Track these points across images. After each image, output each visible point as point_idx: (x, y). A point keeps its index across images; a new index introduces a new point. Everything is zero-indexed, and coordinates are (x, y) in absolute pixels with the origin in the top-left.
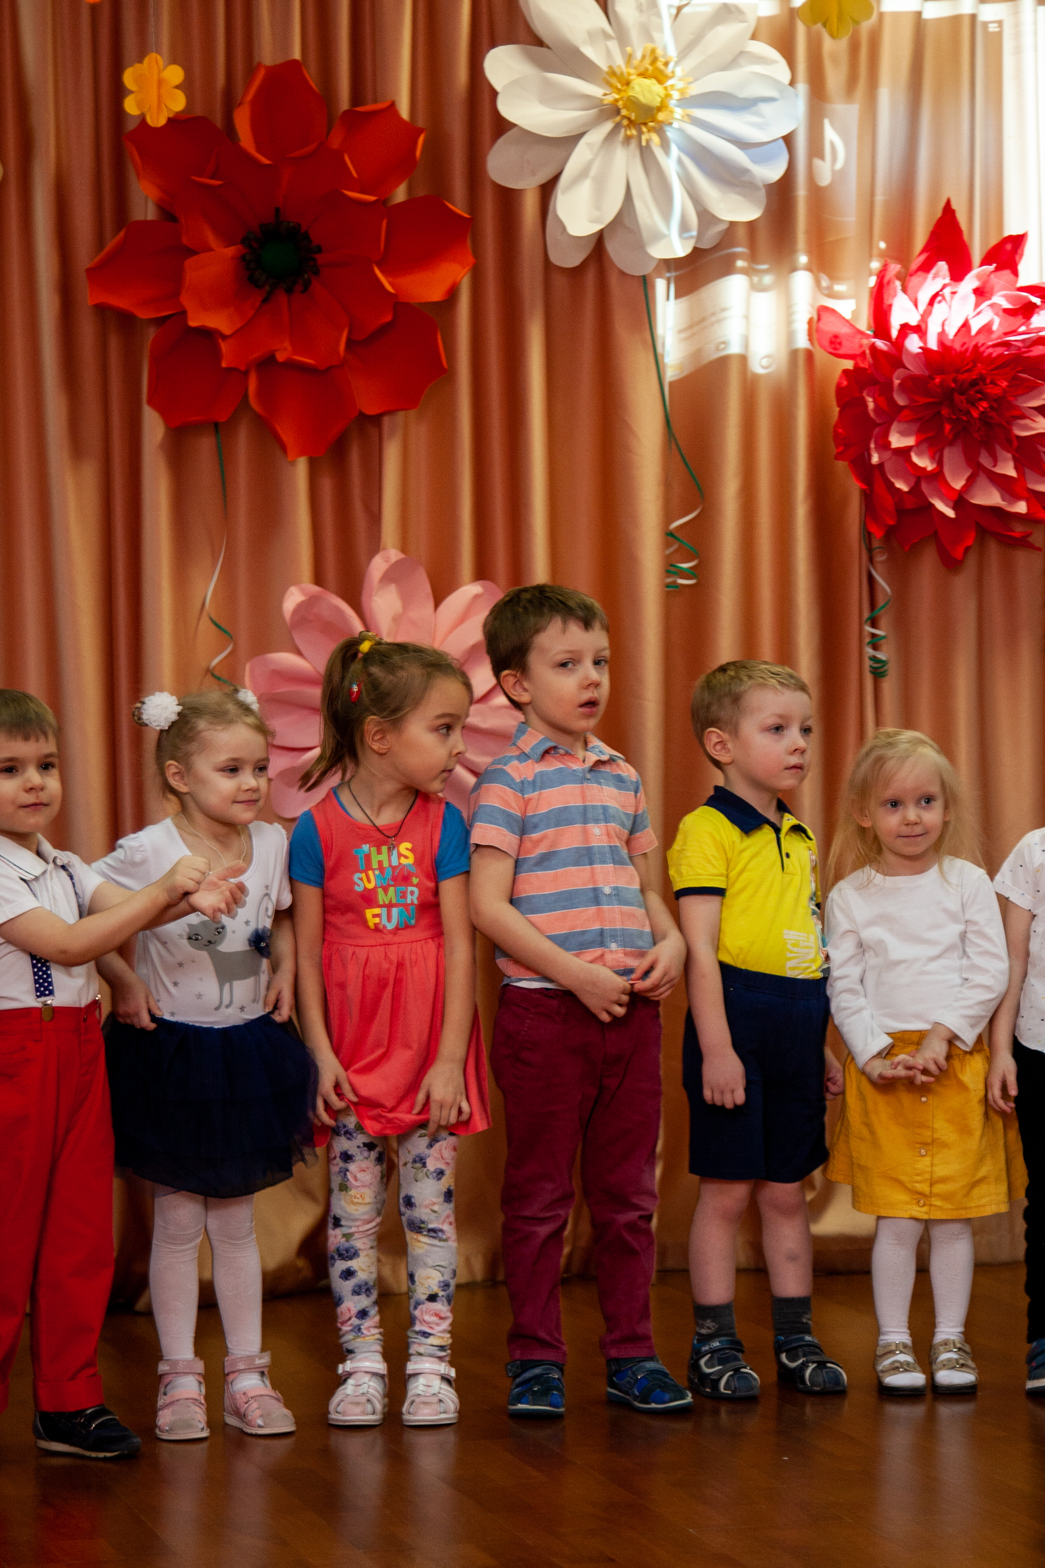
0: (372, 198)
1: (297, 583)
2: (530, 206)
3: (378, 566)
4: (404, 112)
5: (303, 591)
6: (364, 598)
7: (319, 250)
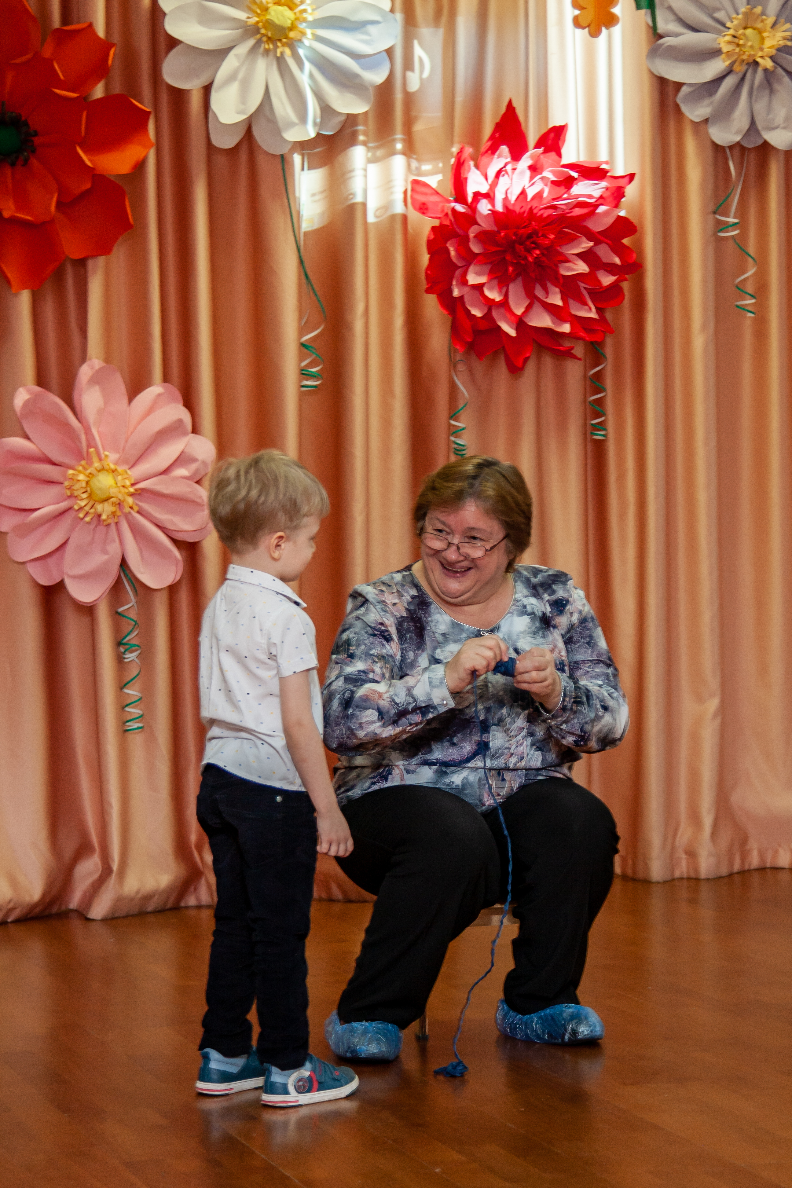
0: (75, 95)
1: (23, 385)
2: (195, 102)
3: (85, 372)
4: (101, 32)
5: (29, 391)
6: (75, 396)
7: (36, 134)
